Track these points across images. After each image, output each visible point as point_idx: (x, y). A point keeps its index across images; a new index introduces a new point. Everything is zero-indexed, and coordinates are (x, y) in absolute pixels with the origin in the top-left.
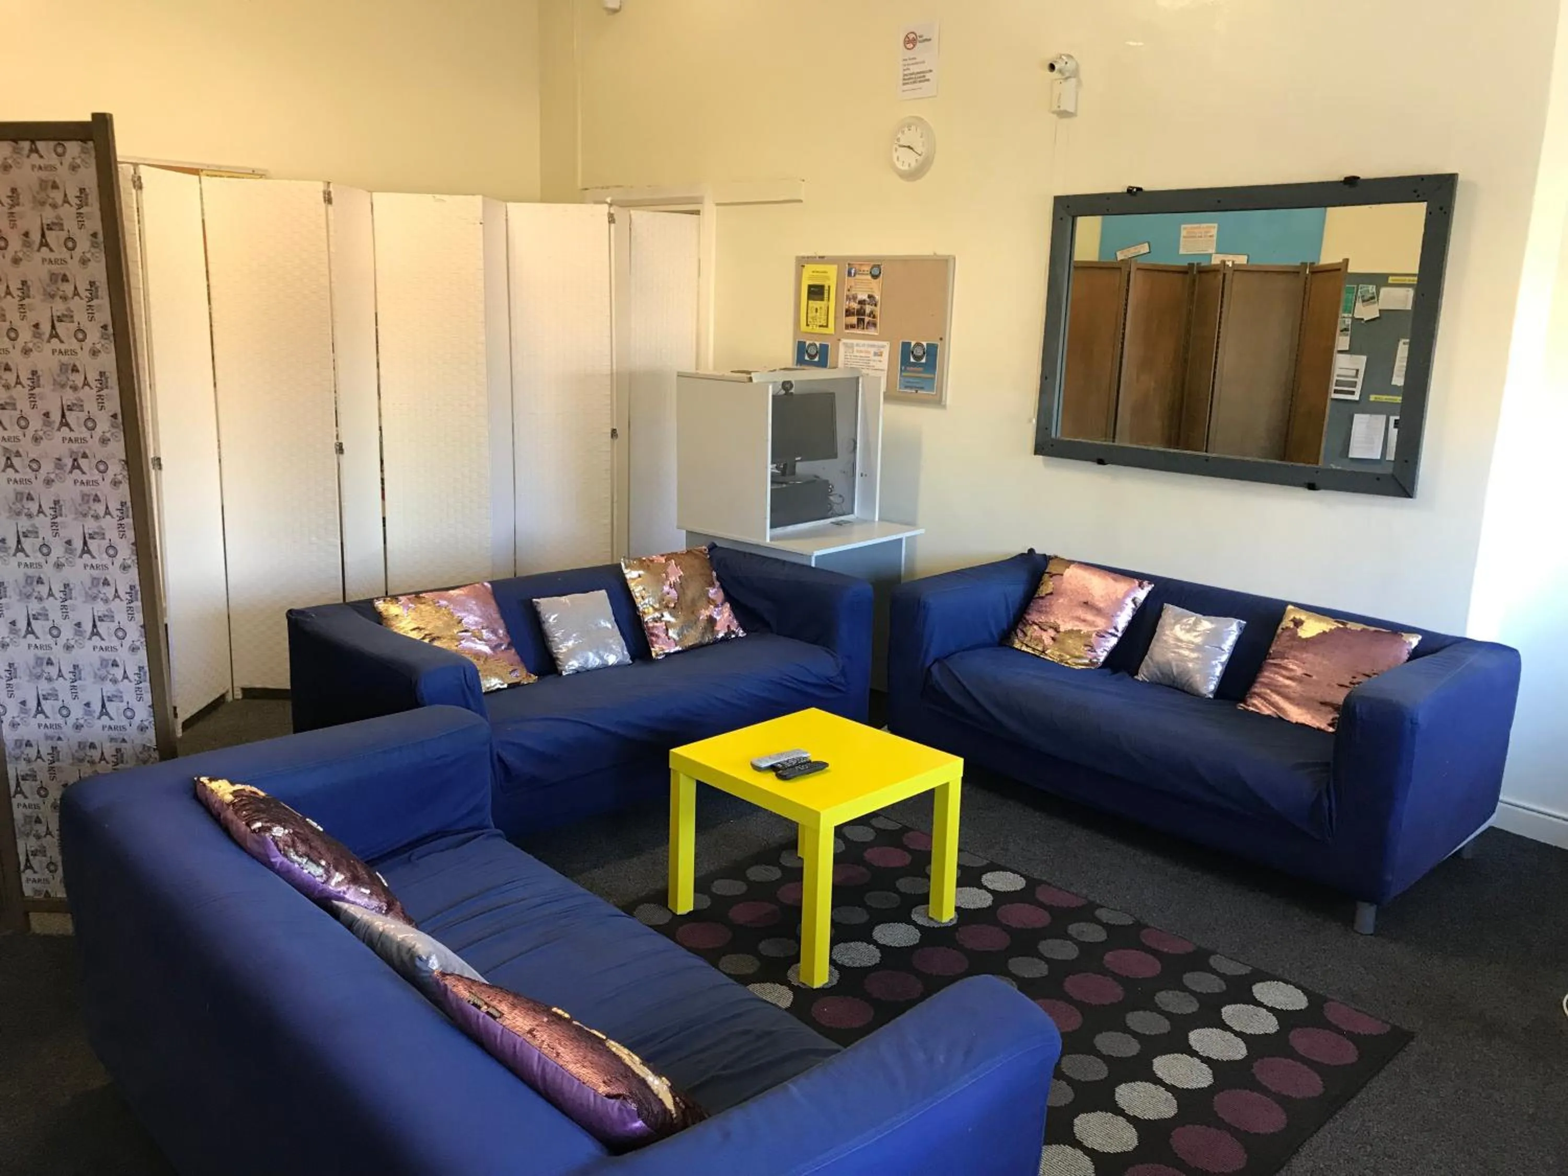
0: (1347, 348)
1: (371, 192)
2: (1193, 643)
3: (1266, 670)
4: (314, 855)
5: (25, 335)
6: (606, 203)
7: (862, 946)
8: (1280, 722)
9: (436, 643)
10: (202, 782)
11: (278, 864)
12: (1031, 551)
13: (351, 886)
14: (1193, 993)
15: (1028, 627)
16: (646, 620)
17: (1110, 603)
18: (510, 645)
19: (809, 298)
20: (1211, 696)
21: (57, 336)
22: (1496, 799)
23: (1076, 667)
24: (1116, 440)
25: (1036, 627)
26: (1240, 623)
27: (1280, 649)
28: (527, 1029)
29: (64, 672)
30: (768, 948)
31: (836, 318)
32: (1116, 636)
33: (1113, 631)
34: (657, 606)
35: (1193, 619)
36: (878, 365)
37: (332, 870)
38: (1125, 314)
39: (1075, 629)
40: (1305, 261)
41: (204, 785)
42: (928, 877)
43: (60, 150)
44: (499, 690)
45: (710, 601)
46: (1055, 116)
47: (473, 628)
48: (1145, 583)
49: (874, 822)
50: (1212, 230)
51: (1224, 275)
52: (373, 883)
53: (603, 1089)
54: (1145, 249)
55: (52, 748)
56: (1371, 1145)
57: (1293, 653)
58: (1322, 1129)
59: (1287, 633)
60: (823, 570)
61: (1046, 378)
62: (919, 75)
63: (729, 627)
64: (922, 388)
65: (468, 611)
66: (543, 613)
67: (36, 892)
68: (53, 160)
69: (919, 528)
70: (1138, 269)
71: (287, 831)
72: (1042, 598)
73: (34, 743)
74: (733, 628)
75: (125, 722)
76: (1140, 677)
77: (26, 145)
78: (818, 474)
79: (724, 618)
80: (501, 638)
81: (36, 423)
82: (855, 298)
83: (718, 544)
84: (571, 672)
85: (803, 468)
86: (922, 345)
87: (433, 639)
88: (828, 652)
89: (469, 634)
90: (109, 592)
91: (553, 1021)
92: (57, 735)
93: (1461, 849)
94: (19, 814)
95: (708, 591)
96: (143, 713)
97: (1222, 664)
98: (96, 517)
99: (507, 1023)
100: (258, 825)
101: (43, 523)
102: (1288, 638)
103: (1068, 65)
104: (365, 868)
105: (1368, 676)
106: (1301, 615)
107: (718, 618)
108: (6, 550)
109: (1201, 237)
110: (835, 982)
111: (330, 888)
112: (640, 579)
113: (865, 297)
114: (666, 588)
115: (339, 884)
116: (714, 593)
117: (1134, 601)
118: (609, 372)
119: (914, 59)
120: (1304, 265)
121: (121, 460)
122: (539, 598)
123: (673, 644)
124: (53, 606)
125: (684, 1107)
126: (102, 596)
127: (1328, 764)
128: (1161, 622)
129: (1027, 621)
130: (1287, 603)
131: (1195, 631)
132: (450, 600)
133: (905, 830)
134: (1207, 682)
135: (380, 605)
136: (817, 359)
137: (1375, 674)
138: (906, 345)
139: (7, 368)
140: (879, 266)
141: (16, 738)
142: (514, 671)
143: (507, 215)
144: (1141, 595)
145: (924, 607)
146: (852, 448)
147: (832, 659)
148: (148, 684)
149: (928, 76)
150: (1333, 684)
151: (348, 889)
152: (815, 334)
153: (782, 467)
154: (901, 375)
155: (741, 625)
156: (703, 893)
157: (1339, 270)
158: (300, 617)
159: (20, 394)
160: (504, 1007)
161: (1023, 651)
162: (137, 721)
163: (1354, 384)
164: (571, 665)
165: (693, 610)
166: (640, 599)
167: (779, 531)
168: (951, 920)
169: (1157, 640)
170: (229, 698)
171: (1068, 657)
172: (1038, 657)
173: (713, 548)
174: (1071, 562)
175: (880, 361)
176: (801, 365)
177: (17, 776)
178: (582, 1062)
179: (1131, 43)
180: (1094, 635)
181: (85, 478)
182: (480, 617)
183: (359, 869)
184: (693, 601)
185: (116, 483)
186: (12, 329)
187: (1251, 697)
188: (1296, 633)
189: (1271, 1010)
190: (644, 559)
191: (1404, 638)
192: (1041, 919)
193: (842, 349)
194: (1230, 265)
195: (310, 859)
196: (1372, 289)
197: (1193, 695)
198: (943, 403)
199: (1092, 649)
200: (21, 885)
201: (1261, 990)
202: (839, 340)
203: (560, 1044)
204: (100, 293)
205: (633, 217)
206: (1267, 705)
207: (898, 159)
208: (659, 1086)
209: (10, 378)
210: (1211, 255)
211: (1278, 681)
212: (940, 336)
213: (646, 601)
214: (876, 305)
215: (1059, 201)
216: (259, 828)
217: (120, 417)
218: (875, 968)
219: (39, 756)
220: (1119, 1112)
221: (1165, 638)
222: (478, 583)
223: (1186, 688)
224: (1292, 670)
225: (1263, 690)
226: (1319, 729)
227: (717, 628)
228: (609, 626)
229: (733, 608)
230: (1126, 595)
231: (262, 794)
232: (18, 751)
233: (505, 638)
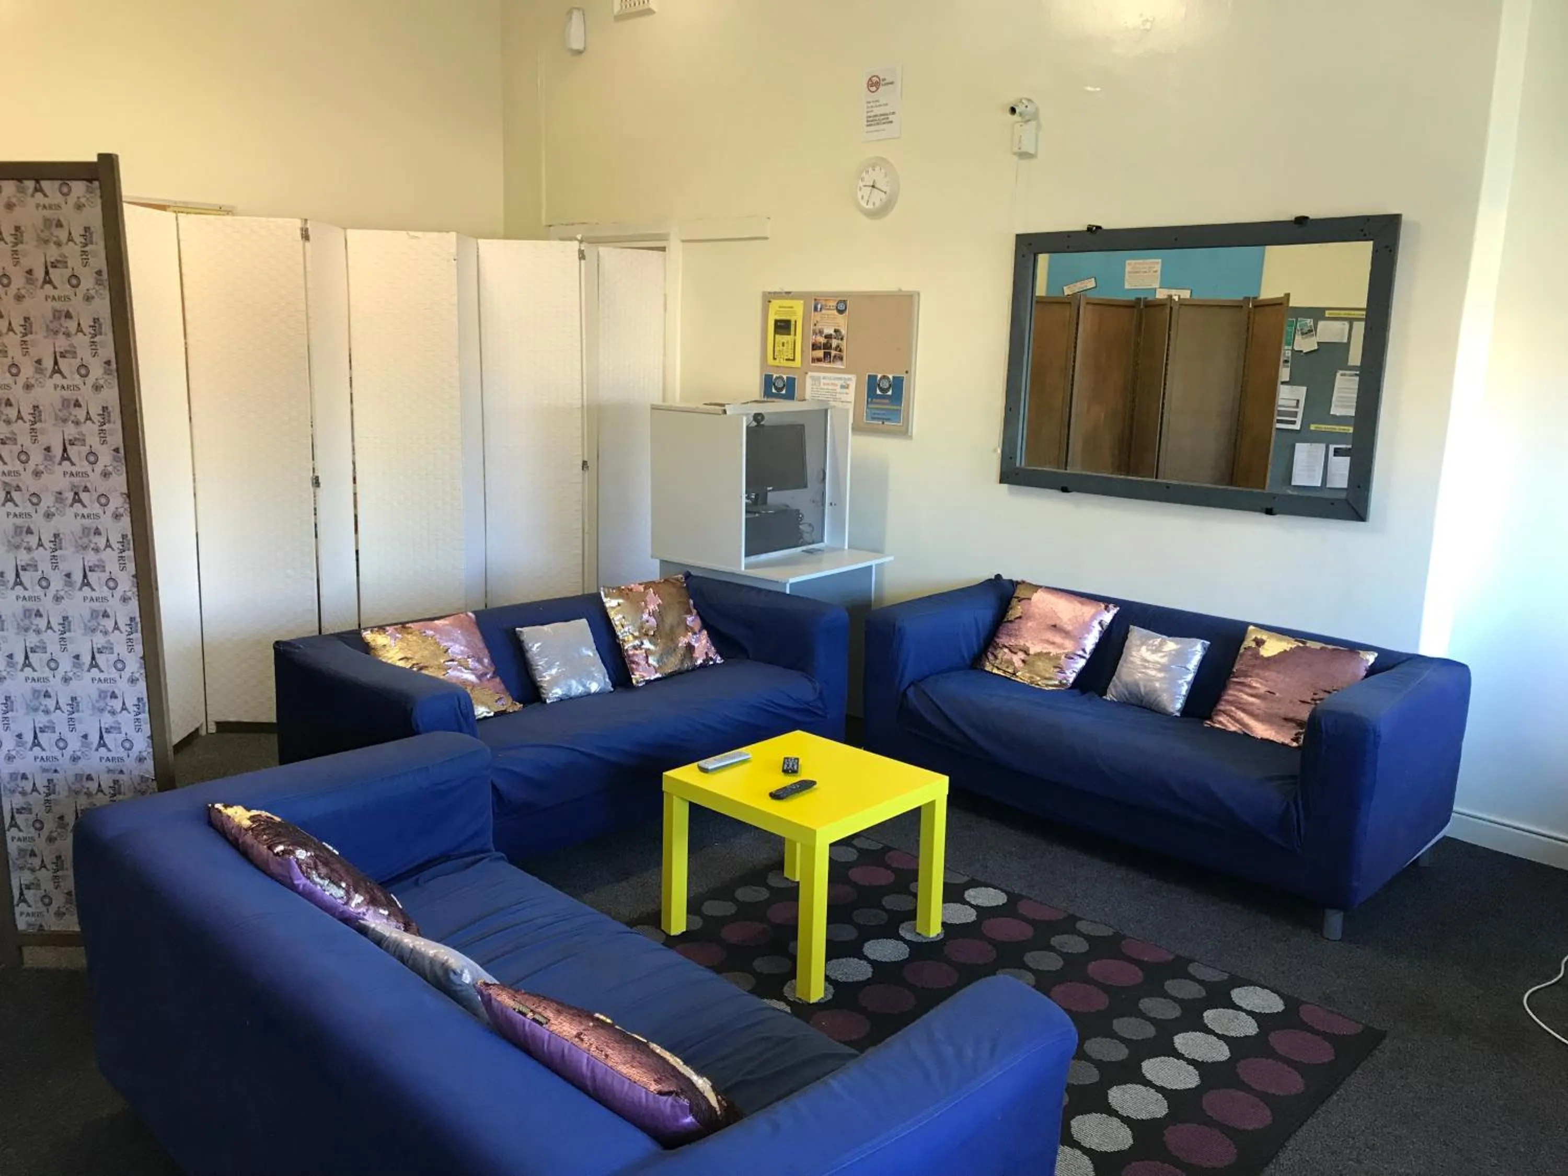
0: (1288, 379)
1: (345, 229)
2: (1158, 663)
3: (1230, 689)
4: (335, 876)
5: (27, 370)
6: (576, 239)
7: (854, 961)
8: (1246, 738)
9: (424, 672)
10: (217, 809)
11: (301, 887)
12: (998, 577)
13: (371, 907)
14: (1175, 999)
15: (998, 650)
16: (626, 648)
17: (1077, 625)
18: (495, 674)
19: (776, 332)
20: (1178, 714)
21: (59, 372)
22: (1450, 809)
23: (1046, 688)
24: (1068, 468)
25: (1006, 650)
26: (1203, 643)
27: (1243, 668)
28: (575, 1033)
29: (61, 705)
30: (761, 965)
31: (802, 351)
32: (1084, 657)
33: (1081, 653)
34: (636, 634)
35: (1159, 640)
36: (844, 398)
37: (352, 893)
38: (1075, 347)
39: (1045, 651)
40: (1247, 295)
41: (220, 811)
42: (915, 895)
43: (65, 190)
44: (485, 718)
45: (688, 629)
46: (1016, 158)
47: (460, 657)
48: (1111, 606)
49: (855, 842)
50: (1156, 266)
51: (1171, 308)
52: (390, 904)
53: (654, 1087)
54: (1091, 284)
55: (48, 780)
56: (1353, 1138)
57: (1256, 671)
58: (1305, 1123)
59: (1250, 653)
60: (798, 597)
61: (1010, 409)
62: (883, 117)
63: (707, 654)
64: (888, 420)
65: (453, 640)
66: (526, 642)
67: (29, 925)
68: (59, 199)
69: (888, 555)
70: (1088, 303)
71: (309, 854)
72: (1011, 622)
73: (30, 777)
74: (711, 655)
75: (122, 753)
76: (1108, 697)
77: (30, 184)
78: (788, 503)
79: (702, 645)
80: (486, 667)
81: (37, 457)
82: (821, 332)
83: (692, 573)
84: (555, 700)
85: (776, 498)
86: (888, 378)
87: (421, 669)
88: (806, 677)
89: (456, 663)
90: (109, 624)
91: (598, 1026)
92: (53, 768)
93: (1418, 857)
94: (13, 847)
95: (686, 618)
96: (141, 744)
97: (1188, 683)
98: (97, 550)
99: (553, 1028)
100: (280, 848)
101: (42, 556)
102: (1250, 657)
103: (1028, 108)
104: (381, 891)
105: (1329, 692)
106: (1263, 635)
107: (696, 645)
108: (4, 584)
109: (1146, 272)
110: (830, 997)
111: (351, 909)
112: (619, 608)
113: (832, 332)
114: (646, 616)
115: (358, 905)
116: (692, 620)
117: (1100, 623)
118: (580, 406)
119: (877, 101)
120: (1247, 299)
121: (122, 494)
122: (522, 627)
123: (654, 672)
124: (51, 640)
125: (726, 1105)
126: (101, 628)
127: (1293, 777)
128: (1127, 643)
129: (998, 644)
130: (1247, 624)
131: (1161, 651)
132: (435, 629)
133: (887, 849)
134: (1174, 700)
135: (368, 636)
136: (784, 392)
137: (1334, 690)
138: (872, 378)
139: (9, 403)
140: (845, 302)
141: (11, 771)
142: (500, 699)
143: (478, 252)
144: (1108, 617)
145: (900, 629)
146: (822, 476)
147: (809, 683)
148: (147, 715)
149: (891, 118)
150: (1295, 700)
151: (367, 910)
152: (781, 368)
153: (753, 497)
154: (867, 408)
155: (719, 652)
156: (695, 914)
157: (1281, 304)
158: (288, 649)
159: (22, 429)
160: (549, 1014)
161: (995, 674)
162: (135, 753)
163: (1295, 414)
164: (554, 693)
165: (672, 637)
166: (620, 627)
167: (753, 559)
168: (938, 935)
169: (1125, 661)
170: (203, 732)
171: (1038, 678)
172: (1009, 679)
173: (688, 576)
174: (1037, 588)
175: (847, 394)
176: (768, 397)
177: (12, 809)
178: (631, 1063)
179: (1089, 89)
180: (1063, 657)
181: (85, 511)
182: (466, 646)
183: (376, 891)
184: (672, 628)
185: (117, 516)
186: (14, 365)
187: (1216, 715)
188: (1258, 653)
189: (1250, 1013)
190: (623, 587)
191: (1361, 656)
192: (1025, 932)
193: (809, 382)
194: (1177, 300)
195: (332, 882)
196: (1310, 322)
197: (1160, 713)
198: (909, 434)
199: (1062, 671)
200: (14, 920)
201: (1239, 995)
202: (806, 373)
203: (607, 1046)
204: (103, 330)
205: (601, 253)
206: (1233, 722)
207: (862, 197)
208: (702, 1083)
209: (12, 413)
210: (1155, 289)
211: (1242, 699)
212: (905, 370)
213: (626, 629)
214: (842, 339)
215: (1021, 239)
216: (282, 851)
217: (122, 451)
218: (868, 982)
219: (34, 789)
220: (1112, 1113)
221: (1132, 659)
222: (462, 613)
223: (1153, 707)
224: (1255, 688)
225: (1228, 707)
226: (1283, 744)
227: (696, 655)
228: (591, 654)
229: (710, 635)
230: (1093, 618)
231: (278, 819)
232: (13, 784)
233: (489, 667)
